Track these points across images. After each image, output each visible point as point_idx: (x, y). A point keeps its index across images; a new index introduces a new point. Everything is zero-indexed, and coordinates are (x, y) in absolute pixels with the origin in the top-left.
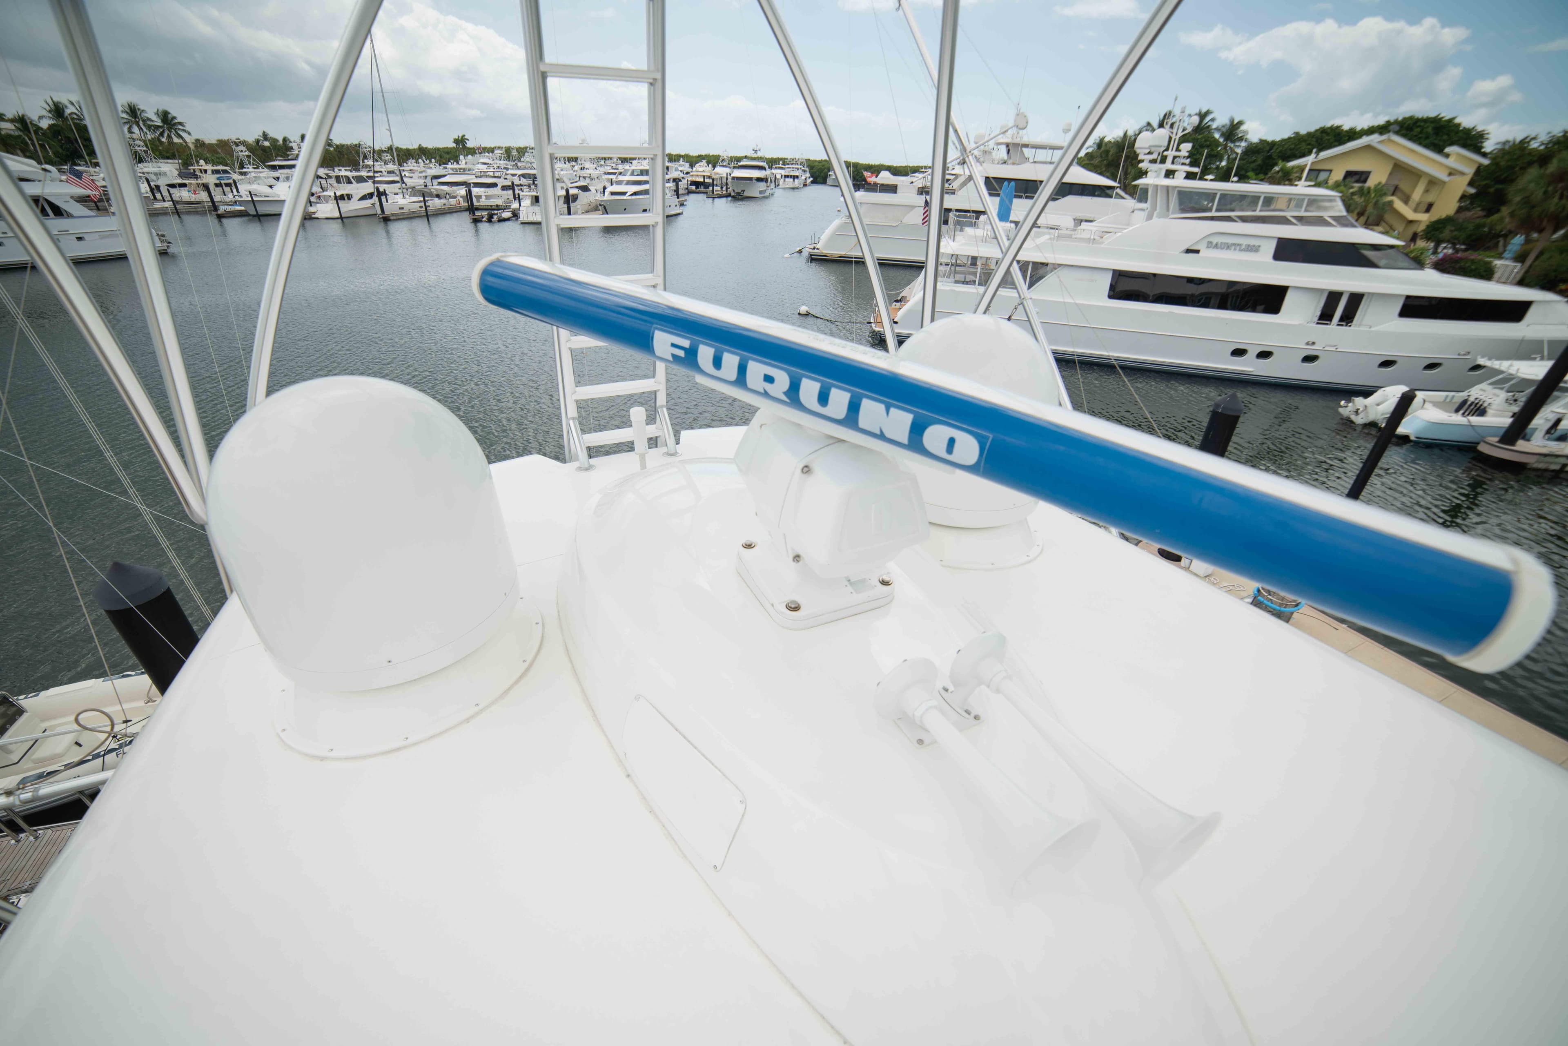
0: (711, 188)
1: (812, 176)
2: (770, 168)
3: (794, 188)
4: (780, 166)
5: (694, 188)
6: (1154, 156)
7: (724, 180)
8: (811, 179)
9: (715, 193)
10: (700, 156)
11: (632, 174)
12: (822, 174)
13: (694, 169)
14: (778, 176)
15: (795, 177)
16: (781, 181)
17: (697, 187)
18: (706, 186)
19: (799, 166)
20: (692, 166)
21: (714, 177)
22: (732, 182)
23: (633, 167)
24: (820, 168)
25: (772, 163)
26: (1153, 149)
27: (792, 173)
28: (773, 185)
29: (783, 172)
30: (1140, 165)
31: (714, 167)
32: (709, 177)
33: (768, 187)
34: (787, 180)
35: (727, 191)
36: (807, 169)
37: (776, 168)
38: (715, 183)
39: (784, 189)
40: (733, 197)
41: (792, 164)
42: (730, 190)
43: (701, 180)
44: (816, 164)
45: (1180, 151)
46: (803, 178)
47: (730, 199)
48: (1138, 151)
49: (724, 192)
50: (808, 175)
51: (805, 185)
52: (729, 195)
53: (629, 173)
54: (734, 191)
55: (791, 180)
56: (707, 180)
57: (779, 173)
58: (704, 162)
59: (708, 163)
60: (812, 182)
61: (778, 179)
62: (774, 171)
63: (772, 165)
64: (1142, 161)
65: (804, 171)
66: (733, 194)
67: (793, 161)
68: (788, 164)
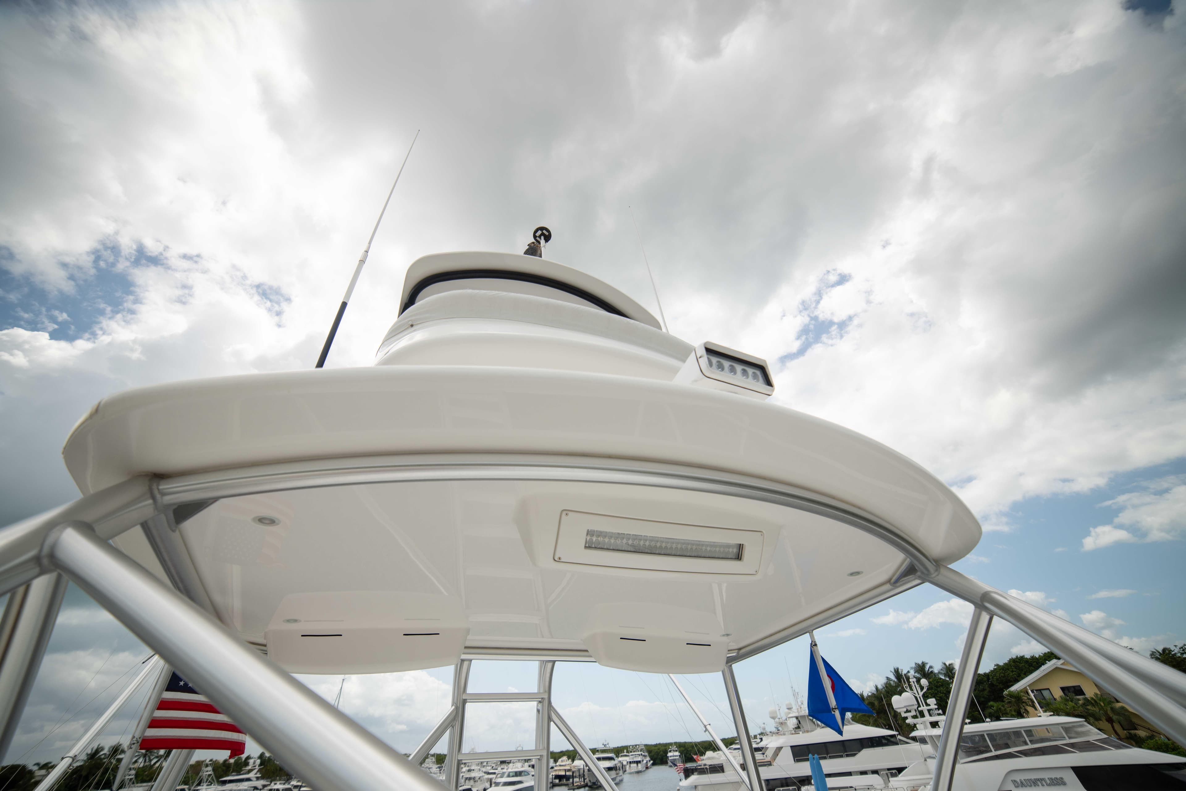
0: (571, 780)
1: (652, 759)
2: (617, 757)
3: (638, 772)
4: (625, 754)
5: (557, 781)
6: (913, 713)
7: (582, 772)
8: (652, 762)
9: (575, 784)
10: (562, 752)
11: (509, 776)
12: (659, 756)
13: (558, 764)
14: (625, 763)
15: (638, 762)
16: (628, 767)
17: (560, 781)
18: (567, 778)
19: (640, 753)
20: (556, 761)
21: (573, 770)
22: (588, 774)
23: (510, 770)
24: (657, 752)
25: (618, 751)
26: (909, 709)
27: (635, 759)
28: (621, 772)
29: (628, 759)
30: (907, 721)
31: (573, 761)
32: (569, 770)
33: (617, 774)
34: (632, 765)
35: (584, 781)
36: (646, 754)
37: (622, 756)
38: (574, 774)
39: (630, 773)
40: (590, 787)
41: (634, 752)
42: (587, 780)
43: (563, 773)
44: (653, 748)
45: (929, 705)
46: (645, 762)
47: (587, 788)
48: (898, 711)
49: (582, 783)
50: (648, 759)
51: (647, 768)
52: (586, 786)
53: (506, 775)
54: (590, 781)
55: (635, 765)
56: (568, 773)
57: (624, 760)
58: (565, 758)
59: (569, 758)
60: (653, 764)
61: (625, 765)
62: (620, 759)
63: (619, 755)
64: (906, 718)
65: (645, 756)
66: (589, 784)
67: (635, 748)
68: (631, 752)
